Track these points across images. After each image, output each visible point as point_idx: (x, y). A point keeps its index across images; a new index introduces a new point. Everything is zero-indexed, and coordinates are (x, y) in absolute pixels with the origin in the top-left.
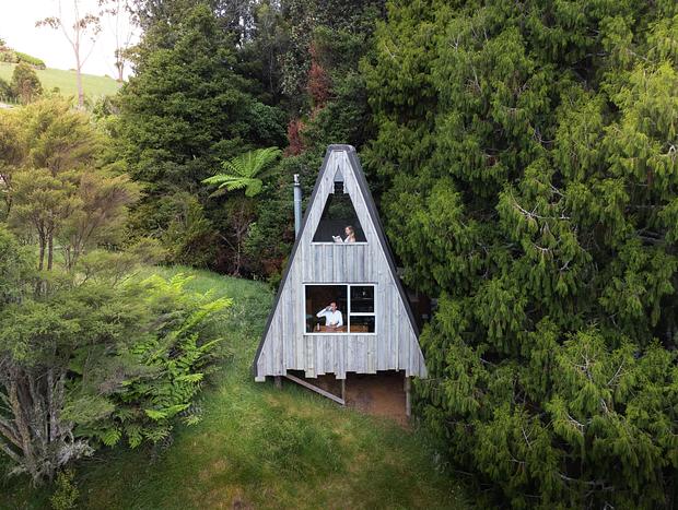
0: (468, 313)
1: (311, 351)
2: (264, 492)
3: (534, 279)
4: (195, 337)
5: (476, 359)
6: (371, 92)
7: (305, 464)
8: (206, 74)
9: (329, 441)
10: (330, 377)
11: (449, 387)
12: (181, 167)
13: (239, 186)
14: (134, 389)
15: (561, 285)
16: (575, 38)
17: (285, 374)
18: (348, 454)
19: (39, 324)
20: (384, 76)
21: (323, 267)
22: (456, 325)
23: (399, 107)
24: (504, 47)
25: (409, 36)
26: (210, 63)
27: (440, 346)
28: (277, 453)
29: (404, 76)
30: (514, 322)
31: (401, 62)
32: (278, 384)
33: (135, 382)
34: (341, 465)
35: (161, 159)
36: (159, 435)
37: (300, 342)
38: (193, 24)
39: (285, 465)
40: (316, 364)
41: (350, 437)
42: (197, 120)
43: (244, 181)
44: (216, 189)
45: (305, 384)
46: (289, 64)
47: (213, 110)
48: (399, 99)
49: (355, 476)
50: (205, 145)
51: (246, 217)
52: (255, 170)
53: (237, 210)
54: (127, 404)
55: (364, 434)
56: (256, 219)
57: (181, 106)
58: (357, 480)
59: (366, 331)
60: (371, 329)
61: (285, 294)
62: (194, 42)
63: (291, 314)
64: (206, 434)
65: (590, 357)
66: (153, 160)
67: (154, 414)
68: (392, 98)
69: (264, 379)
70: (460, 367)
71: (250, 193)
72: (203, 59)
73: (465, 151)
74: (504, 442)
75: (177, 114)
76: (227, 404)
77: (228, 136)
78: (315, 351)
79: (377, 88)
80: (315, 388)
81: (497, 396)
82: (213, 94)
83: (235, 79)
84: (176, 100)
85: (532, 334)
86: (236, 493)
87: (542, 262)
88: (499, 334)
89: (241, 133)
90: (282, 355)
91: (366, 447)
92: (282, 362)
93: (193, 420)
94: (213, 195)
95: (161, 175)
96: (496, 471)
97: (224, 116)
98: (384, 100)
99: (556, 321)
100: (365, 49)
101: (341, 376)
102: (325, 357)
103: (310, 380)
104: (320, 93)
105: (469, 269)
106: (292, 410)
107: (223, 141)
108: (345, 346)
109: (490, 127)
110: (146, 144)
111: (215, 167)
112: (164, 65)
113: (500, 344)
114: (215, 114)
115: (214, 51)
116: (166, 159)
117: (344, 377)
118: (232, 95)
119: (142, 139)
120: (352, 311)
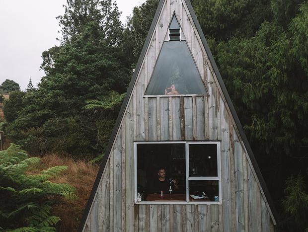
37: (130, 213)
78: (148, 223)
120: (190, 176)
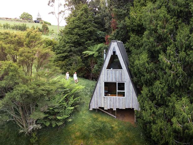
0: (151, 91)
1: (106, 102)
2: (90, 142)
3: (170, 81)
4: (73, 96)
5: (152, 105)
6: (128, 26)
7: (102, 135)
8: (85, 23)
9: (110, 128)
10: (111, 109)
11: (144, 113)
12: (77, 49)
13: (92, 54)
14: (54, 110)
15: (177, 83)
16: (182, 9)
17: (98, 108)
18: (116, 133)
19: (23, 90)
20: (132, 22)
21: (110, 77)
22: (147, 95)
23: (136, 30)
24: (161, 12)
25: (140, 11)
26: (86, 20)
27: (143, 101)
28: (94, 131)
29: (137, 22)
30: (164, 94)
31: (137, 18)
32: (97, 111)
33: (54, 108)
34: (113, 136)
35: (71, 47)
36: (60, 124)
37: (103, 99)
38: (82, 10)
39: (96, 135)
40: (107, 106)
41: (116, 128)
42: (82, 36)
43: (94, 52)
44: (86, 55)
45: (104, 111)
46: (107, 20)
47: (86, 33)
48: (136, 28)
49: (117, 139)
50: (84, 43)
51: (94, 63)
52: (97, 49)
53: (91, 61)
54: (52, 115)
55: (121, 127)
56: (97, 63)
57: (77, 32)
58: (117, 140)
59: (122, 96)
60: (124, 96)
61: (98, 85)
62: (82, 15)
63: (100, 91)
64: (74, 125)
65: (185, 105)
66: (69, 47)
67: (59, 118)
68: (134, 28)
69: (92, 110)
70: (147, 107)
71: (95, 56)
72: (84, 19)
73: (150, 42)
74: (159, 131)
75: (76, 34)
76: (81, 116)
77: (90, 40)
78: (107, 102)
79: (129, 25)
80: (107, 113)
81: (159, 116)
82: (86, 28)
83: (93, 24)
84: (76, 30)
85: (169, 98)
86: (82, 142)
87: (172, 76)
88: (159, 98)
89: (94, 39)
90: (97, 102)
91: (121, 131)
92: (97, 105)
93: (70, 120)
94: (85, 56)
95: (71, 51)
96: (156, 139)
97: (89, 35)
98: (132, 28)
99: (177, 94)
100: (127, 14)
101: (115, 109)
102: (110, 103)
103: (106, 110)
104: (115, 27)
105: (151, 77)
106: (100, 119)
107: (88, 41)
108: (116, 100)
109: (158, 35)
110: (68, 43)
111: (86, 49)
112: (73, 21)
113: (160, 101)
114: (87, 34)
115: (88, 17)
116: (73, 46)
117: (115, 110)
118: (92, 29)
119: (67, 41)
120: (118, 90)
